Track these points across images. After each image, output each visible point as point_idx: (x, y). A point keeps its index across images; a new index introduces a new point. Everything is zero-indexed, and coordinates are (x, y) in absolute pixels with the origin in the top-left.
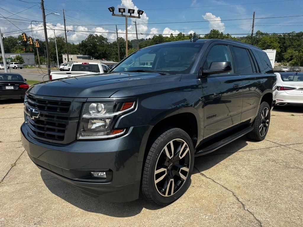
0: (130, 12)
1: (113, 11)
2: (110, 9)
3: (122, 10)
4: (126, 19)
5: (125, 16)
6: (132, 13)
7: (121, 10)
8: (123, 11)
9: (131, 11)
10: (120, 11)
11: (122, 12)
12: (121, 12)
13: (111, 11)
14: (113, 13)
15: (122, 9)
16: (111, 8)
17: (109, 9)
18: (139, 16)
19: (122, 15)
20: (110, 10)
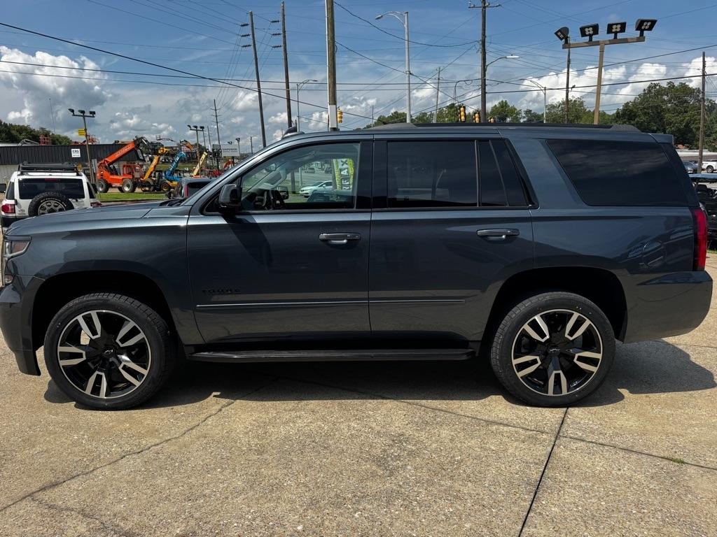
0: (614, 30)
1: (566, 38)
2: (559, 33)
3: (589, 31)
4: (602, 51)
5: (597, 43)
6: (619, 32)
7: (587, 30)
8: (591, 32)
9: (616, 28)
10: (583, 34)
11: (591, 36)
12: (586, 36)
13: (561, 39)
14: (566, 42)
15: (588, 27)
16: (559, 31)
17: (556, 33)
18: (642, 34)
19: (591, 43)
20: (559, 36)
